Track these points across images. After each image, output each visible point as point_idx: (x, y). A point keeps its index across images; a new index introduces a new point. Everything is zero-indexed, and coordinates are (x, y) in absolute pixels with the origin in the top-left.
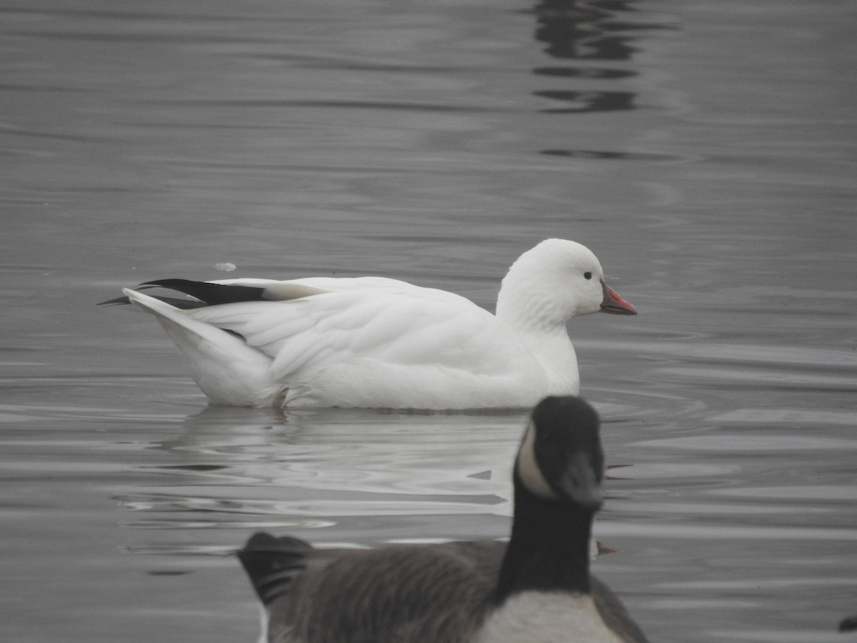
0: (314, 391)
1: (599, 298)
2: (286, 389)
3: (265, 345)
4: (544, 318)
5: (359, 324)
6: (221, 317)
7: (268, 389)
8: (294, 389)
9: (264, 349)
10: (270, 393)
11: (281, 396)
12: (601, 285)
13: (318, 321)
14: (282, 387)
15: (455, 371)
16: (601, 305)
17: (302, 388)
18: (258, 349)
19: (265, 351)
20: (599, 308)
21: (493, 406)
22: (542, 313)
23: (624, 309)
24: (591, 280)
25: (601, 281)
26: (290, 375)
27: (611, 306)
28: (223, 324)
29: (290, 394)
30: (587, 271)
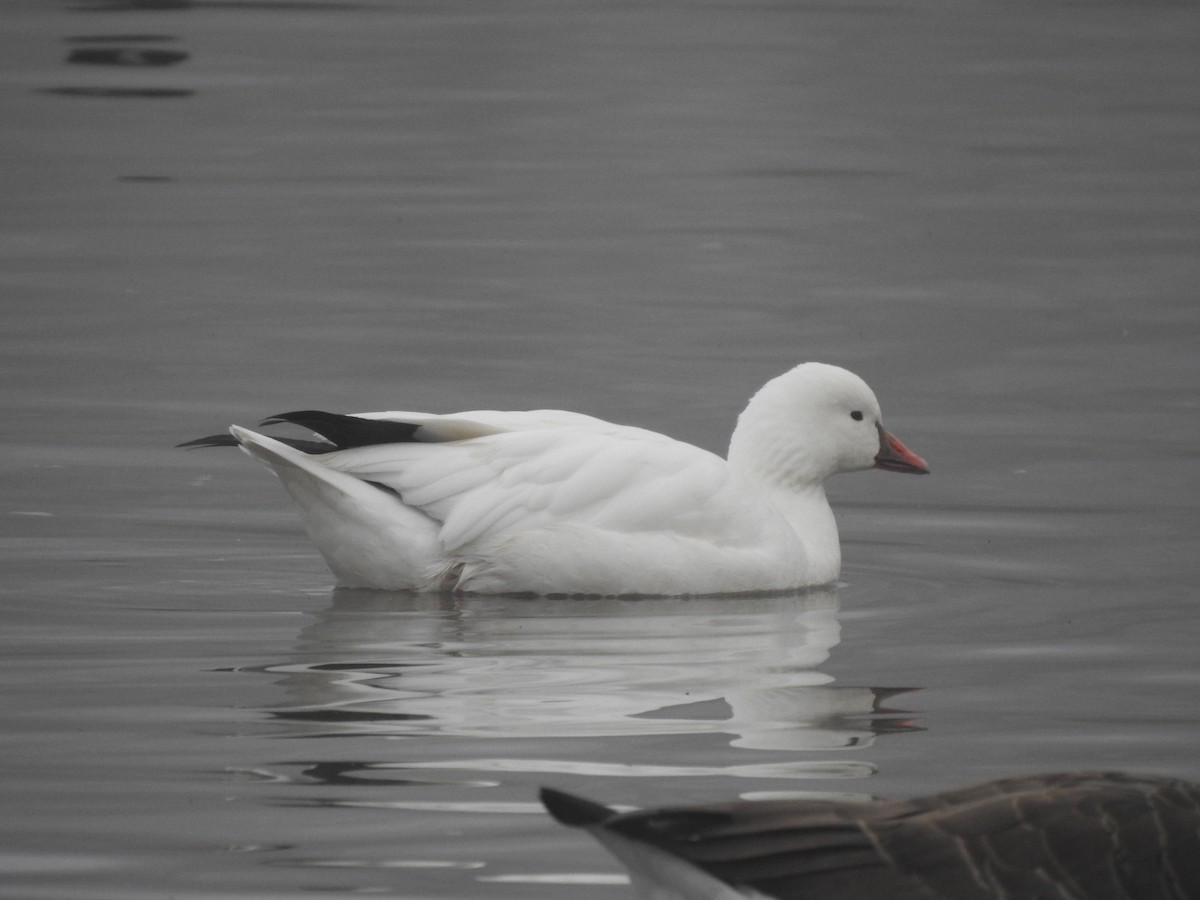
0: (501, 567)
1: (874, 448)
2: (462, 565)
3: (428, 505)
5: (562, 476)
6: (366, 465)
7: (435, 566)
8: (471, 564)
9: (426, 509)
10: (439, 571)
11: (453, 576)
12: (876, 430)
13: (502, 470)
14: (455, 562)
15: (692, 541)
16: (876, 458)
17: (482, 562)
18: (419, 509)
19: (430, 512)
20: (872, 462)
23: (904, 464)
24: (861, 423)
25: (877, 425)
26: (466, 545)
27: (890, 458)
28: (367, 474)
29: (467, 571)
30: (857, 409)
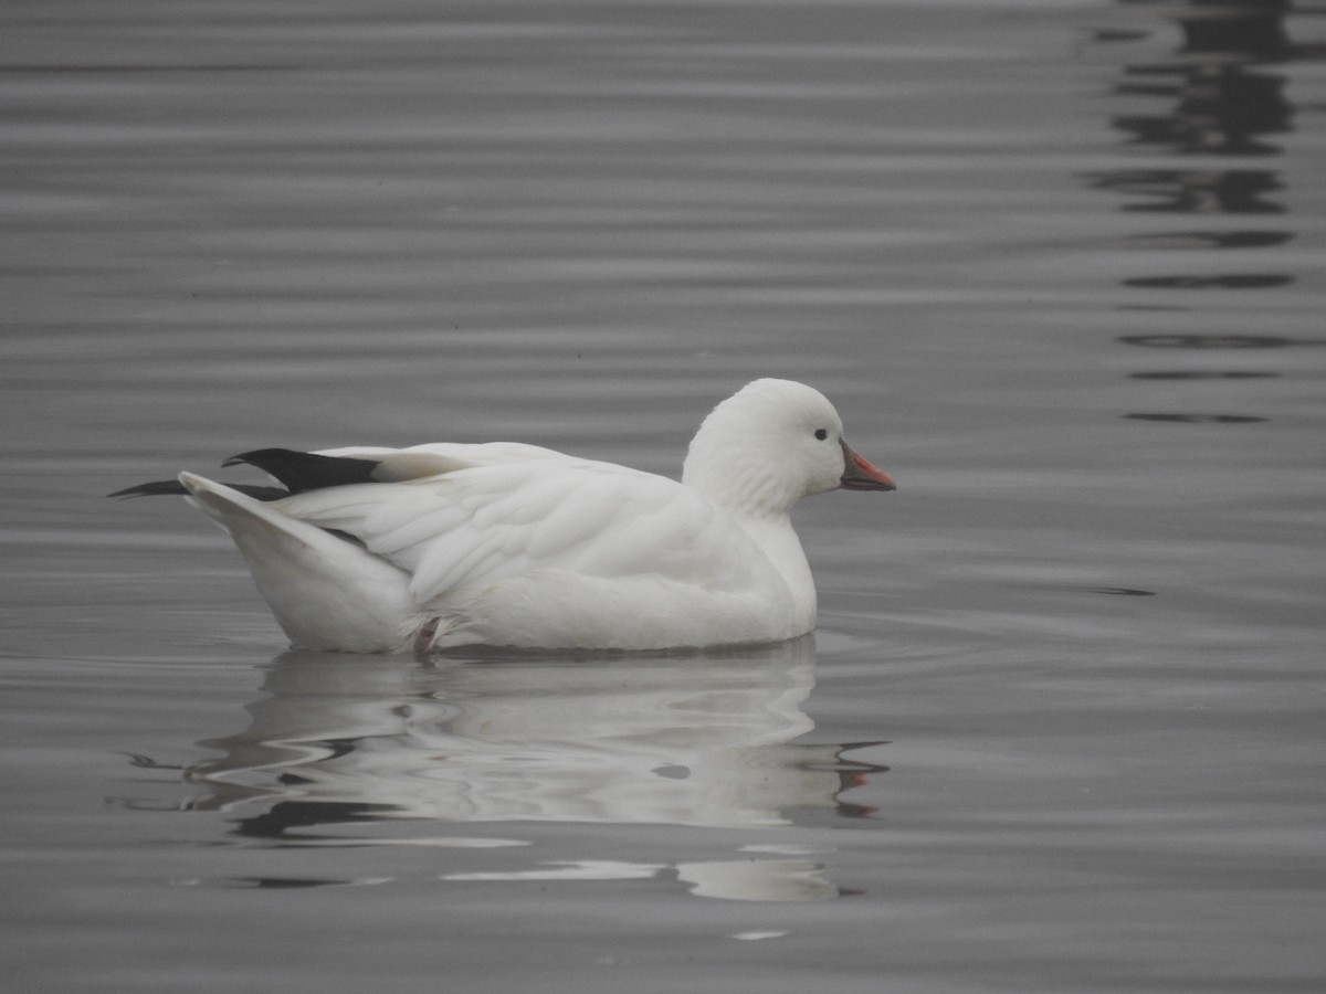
0: (478, 621)
1: (838, 468)
2: (435, 620)
3: (394, 553)
4: (761, 503)
5: (539, 515)
6: (326, 510)
7: (410, 622)
8: (447, 618)
9: (392, 558)
10: (413, 627)
11: (428, 632)
12: (840, 447)
13: (474, 511)
14: (428, 617)
15: (680, 585)
16: (842, 479)
17: (459, 618)
18: (384, 558)
19: (397, 560)
20: (839, 483)
21: (736, 640)
22: (759, 495)
23: (870, 481)
24: (826, 441)
25: (841, 442)
26: (440, 597)
27: (858, 477)
28: (326, 521)
29: (442, 627)
30: (821, 428)
